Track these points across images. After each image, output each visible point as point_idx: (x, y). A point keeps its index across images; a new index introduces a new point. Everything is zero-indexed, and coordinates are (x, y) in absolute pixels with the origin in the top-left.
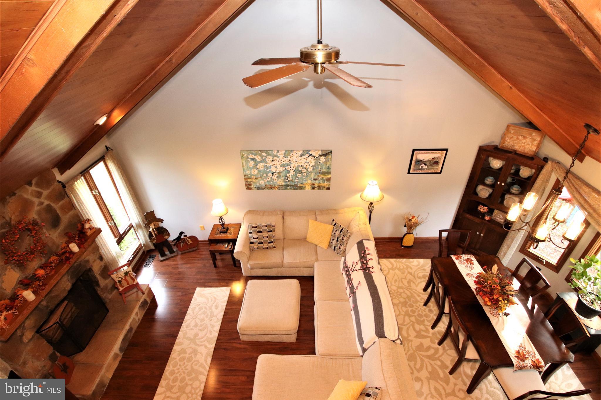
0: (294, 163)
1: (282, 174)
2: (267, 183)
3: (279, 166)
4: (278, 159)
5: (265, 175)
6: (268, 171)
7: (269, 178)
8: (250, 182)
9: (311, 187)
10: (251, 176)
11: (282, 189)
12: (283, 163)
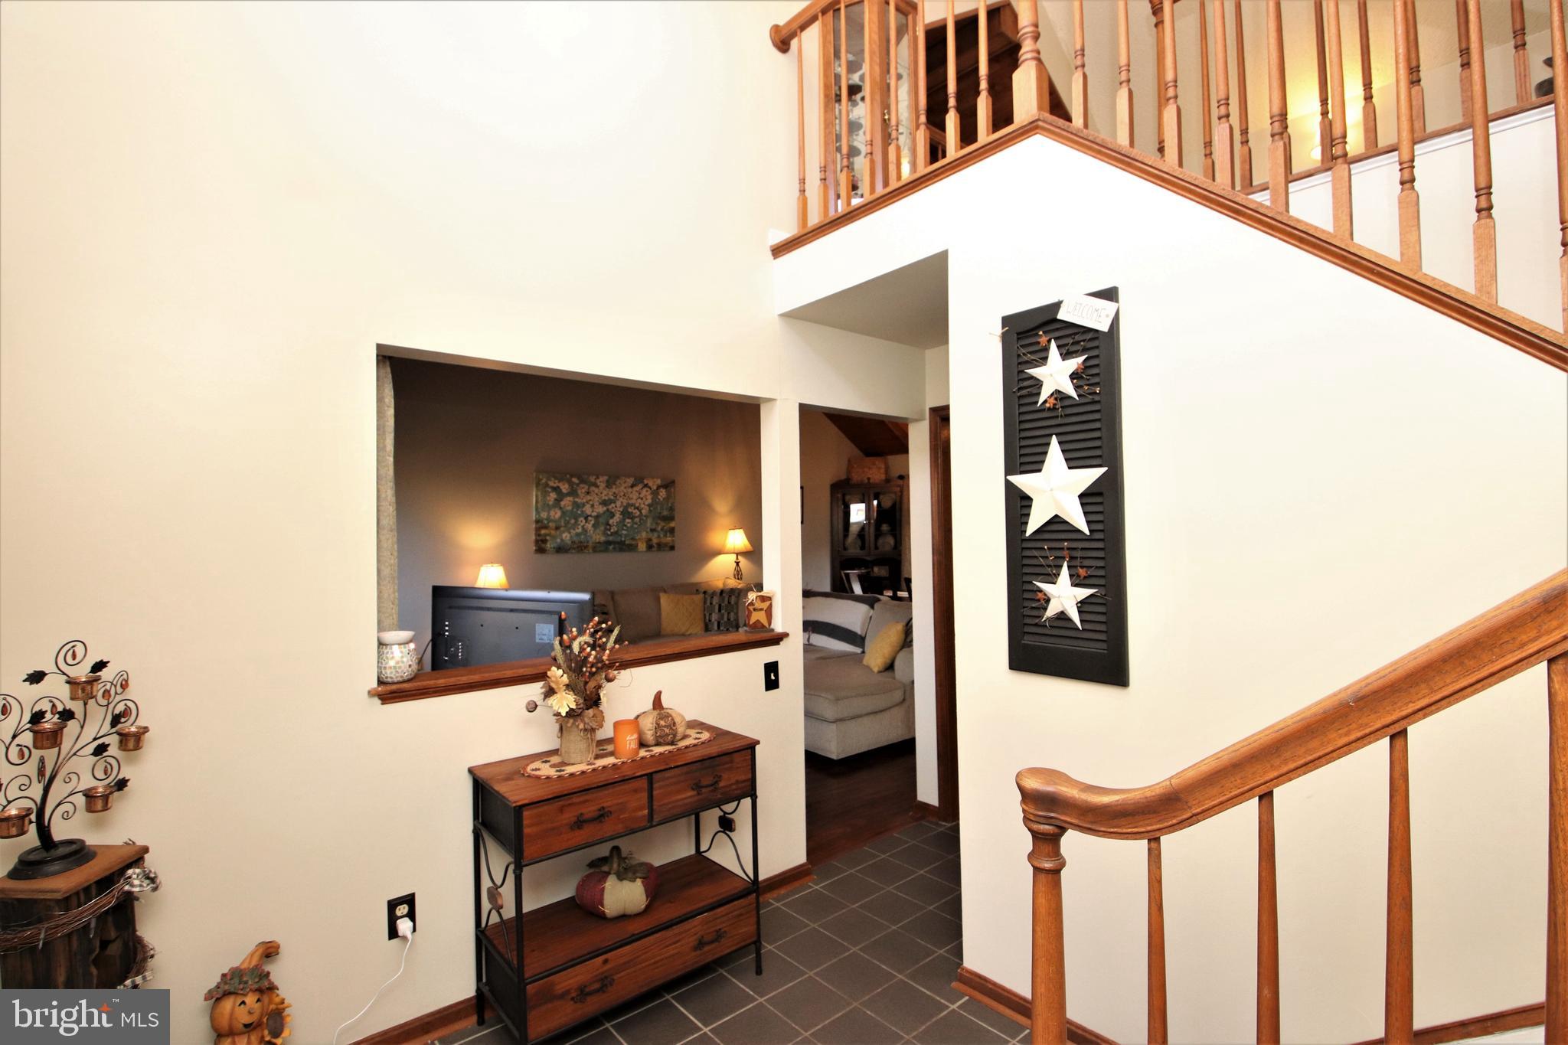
0: (621, 499)
1: (601, 520)
2: (575, 539)
3: (598, 504)
4: (596, 490)
5: (573, 521)
6: (579, 512)
7: (580, 527)
8: (546, 535)
9: (647, 544)
10: (548, 523)
11: (600, 551)
12: (603, 498)
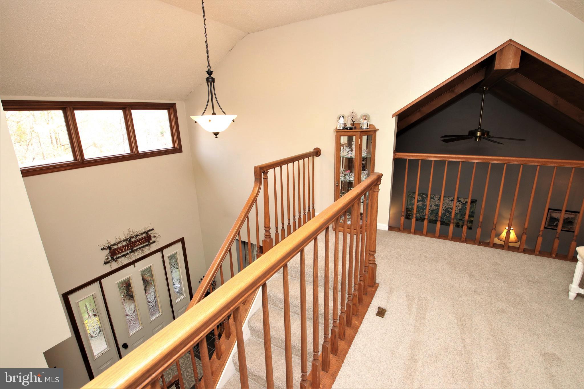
0: (445, 205)
1: (434, 212)
2: (422, 217)
3: (434, 205)
4: (433, 200)
5: (422, 210)
6: (425, 208)
7: (424, 213)
8: (410, 213)
9: (456, 225)
10: (411, 210)
11: (432, 223)
12: (437, 204)
